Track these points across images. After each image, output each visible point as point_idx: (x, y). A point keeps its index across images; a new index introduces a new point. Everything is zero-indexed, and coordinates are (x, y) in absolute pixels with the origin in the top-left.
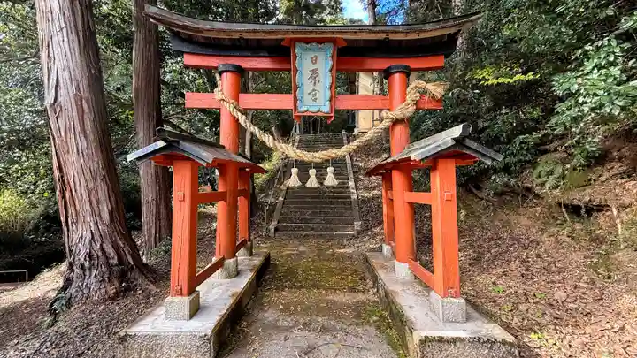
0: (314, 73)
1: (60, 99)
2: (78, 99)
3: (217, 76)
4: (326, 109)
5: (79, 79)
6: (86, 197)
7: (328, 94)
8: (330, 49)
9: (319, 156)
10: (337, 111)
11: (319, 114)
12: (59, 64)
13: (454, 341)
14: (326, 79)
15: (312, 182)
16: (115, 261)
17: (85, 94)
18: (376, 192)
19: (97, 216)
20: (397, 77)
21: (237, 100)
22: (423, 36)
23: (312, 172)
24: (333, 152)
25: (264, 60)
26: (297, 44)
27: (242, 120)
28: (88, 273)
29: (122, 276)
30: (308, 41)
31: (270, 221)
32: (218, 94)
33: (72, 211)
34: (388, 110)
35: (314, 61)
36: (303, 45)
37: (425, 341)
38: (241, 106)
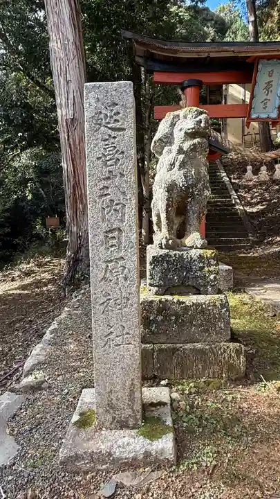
0: (269, 85)
4: (275, 115)
14: (277, 90)
35: (271, 74)
36: (265, 61)
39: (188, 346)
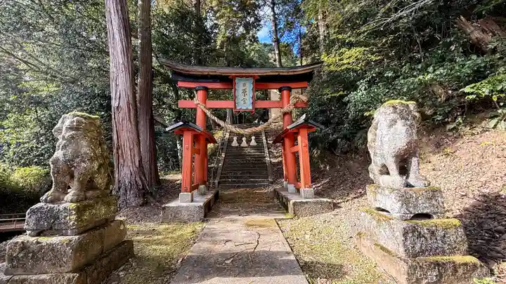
0: (244, 91)
1: (121, 104)
2: (128, 103)
3: (195, 92)
4: (251, 108)
5: (129, 94)
6: (129, 153)
7: (251, 101)
8: (252, 80)
9: (248, 131)
10: (256, 109)
11: (247, 110)
12: (121, 87)
13: (307, 203)
14: (250, 94)
15: (244, 144)
16: (141, 187)
17: (131, 102)
18: (280, 159)
19: (133, 162)
20: (285, 92)
21: (205, 103)
22: (295, 73)
23: (244, 139)
24: (254, 129)
26: (237, 78)
27: (208, 113)
28: (128, 192)
29: (144, 195)
30: (242, 77)
31: (214, 178)
32: (196, 101)
33: (121, 161)
34: (281, 108)
35: (244, 85)
36: (239, 78)
37: (295, 204)
38: (208, 107)
39: (35, 277)
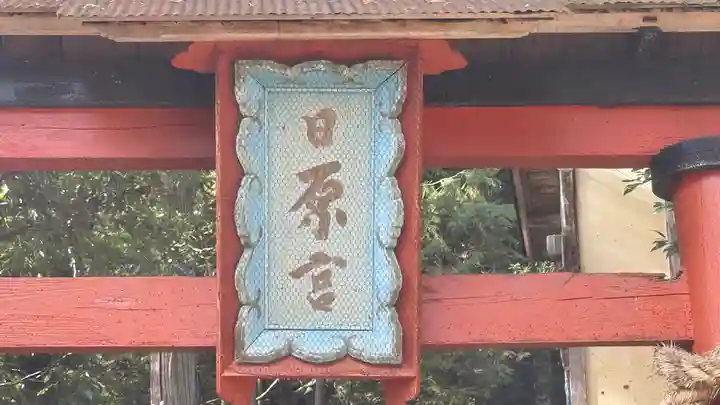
4: (379, 342)
7: (387, 277)
11: (349, 369)
25: (68, 119)
26: (244, 67)
34: (687, 345)
35: (320, 131)
36: (269, 68)
